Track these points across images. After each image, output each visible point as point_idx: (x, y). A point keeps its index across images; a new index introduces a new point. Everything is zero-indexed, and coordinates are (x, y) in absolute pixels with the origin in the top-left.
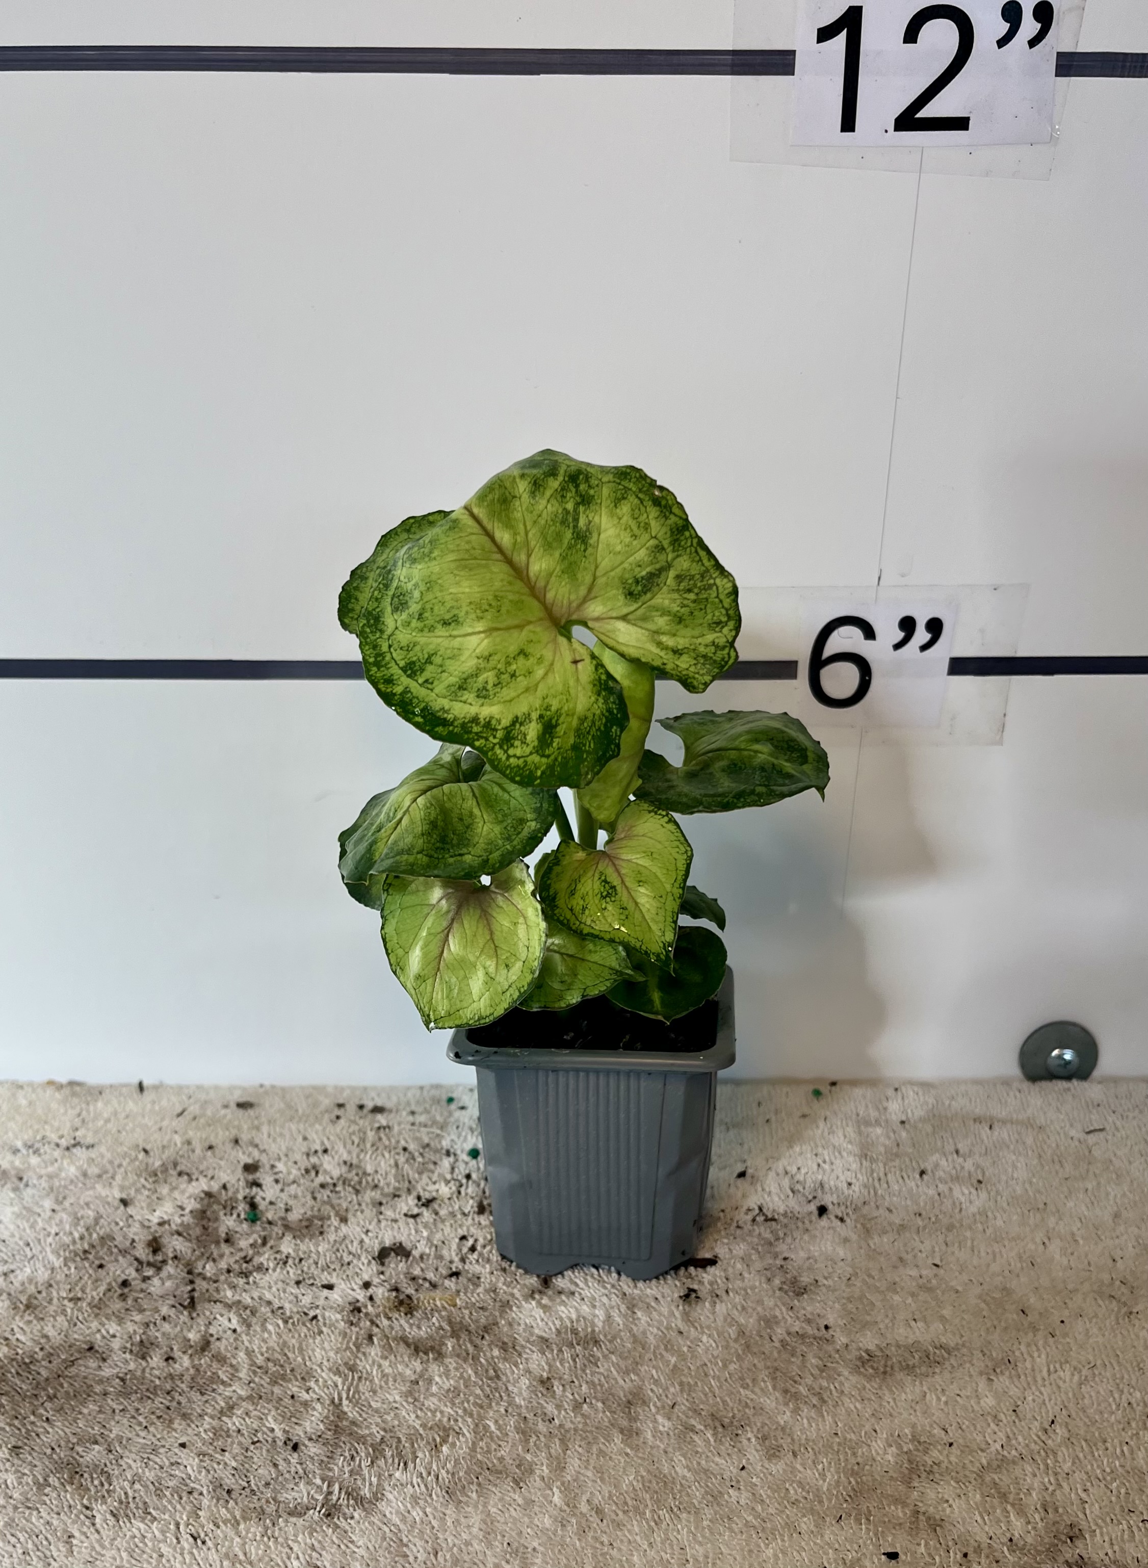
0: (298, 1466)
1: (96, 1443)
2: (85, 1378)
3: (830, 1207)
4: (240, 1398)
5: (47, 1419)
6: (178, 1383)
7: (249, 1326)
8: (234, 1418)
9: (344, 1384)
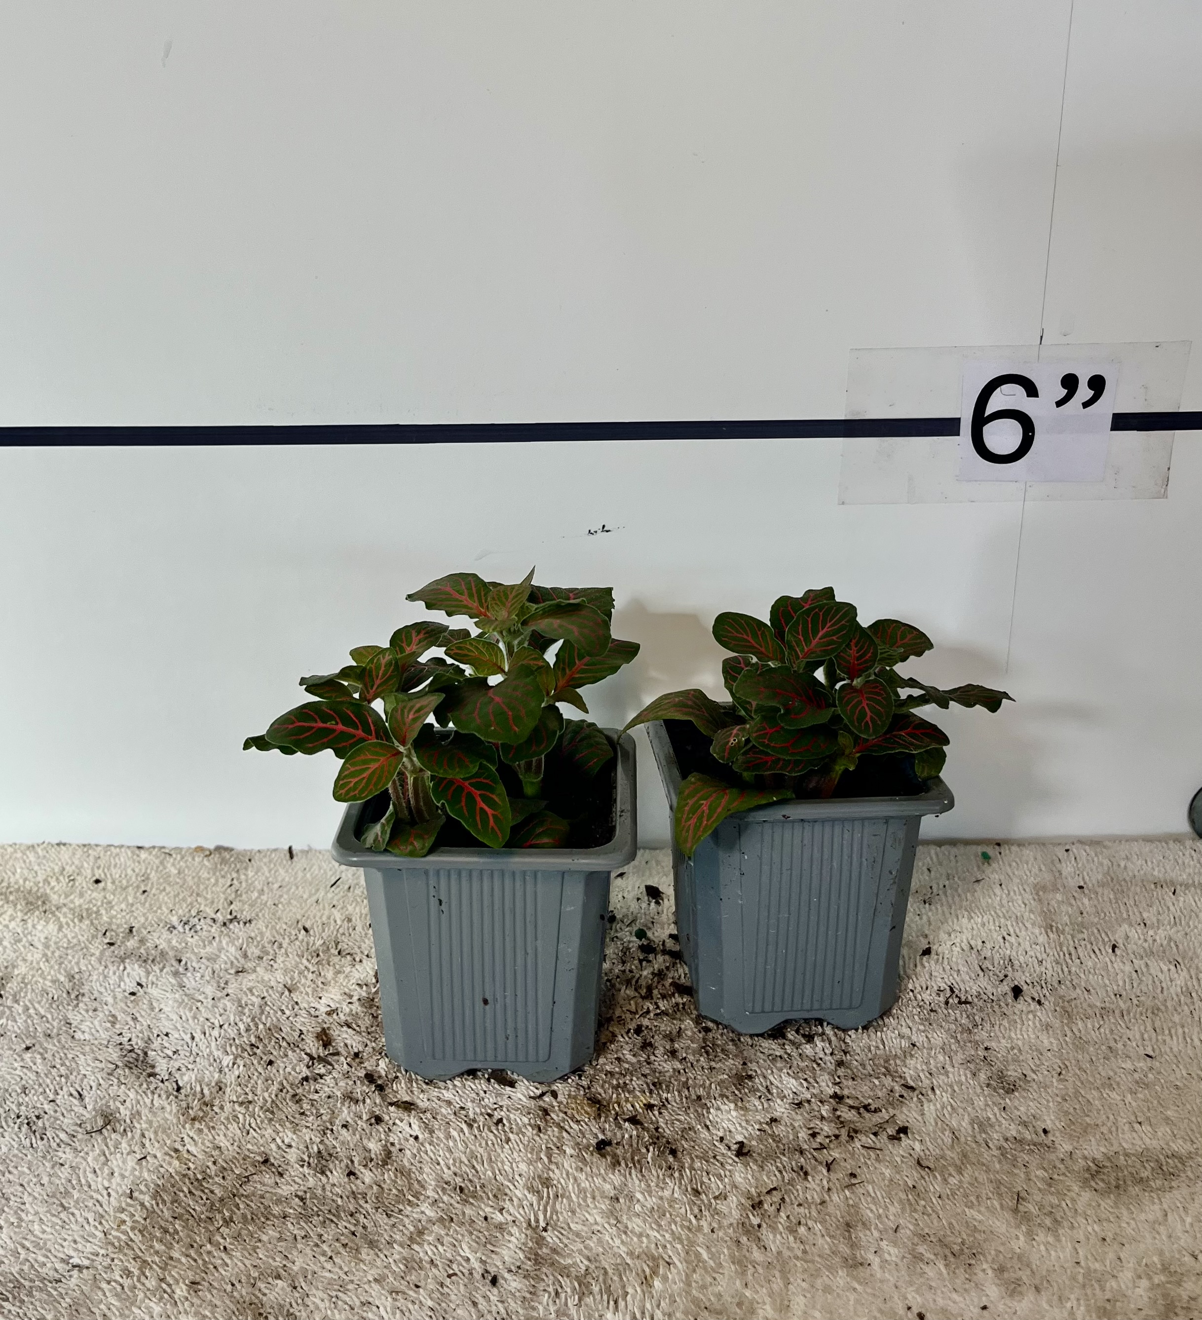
0: (500, 1305)
1: (278, 1277)
2: (262, 1197)
3: (1025, 987)
4: (430, 1221)
5: (225, 1248)
6: (362, 1202)
7: (432, 1132)
8: (426, 1247)
9: (539, 1205)
